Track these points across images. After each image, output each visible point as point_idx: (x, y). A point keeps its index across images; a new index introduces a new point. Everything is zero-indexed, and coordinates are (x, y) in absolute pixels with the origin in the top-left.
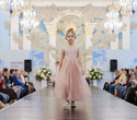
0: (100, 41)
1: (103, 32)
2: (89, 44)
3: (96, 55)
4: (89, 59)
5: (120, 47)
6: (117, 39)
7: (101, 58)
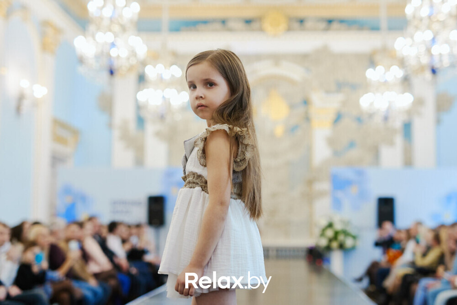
0: (352, 145)
1: (359, 120)
2: (321, 152)
3: (339, 184)
4: (322, 194)
5: (408, 162)
6: (399, 140)
7: (354, 190)
